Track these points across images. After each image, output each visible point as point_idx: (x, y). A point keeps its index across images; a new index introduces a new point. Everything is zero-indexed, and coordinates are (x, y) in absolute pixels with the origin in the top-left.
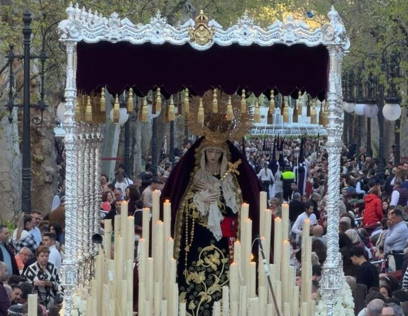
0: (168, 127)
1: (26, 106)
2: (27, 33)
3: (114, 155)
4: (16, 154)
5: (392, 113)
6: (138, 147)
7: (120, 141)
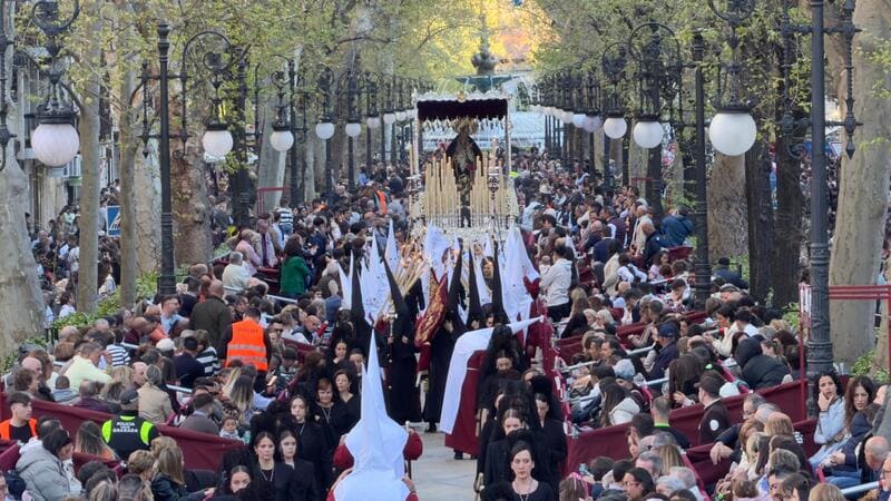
0: (346, 144)
1: (164, 137)
2: (163, 48)
3: (280, 184)
4: (156, 193)
5: (616, 129)
6: (310, 171)
7: (287, 166)
